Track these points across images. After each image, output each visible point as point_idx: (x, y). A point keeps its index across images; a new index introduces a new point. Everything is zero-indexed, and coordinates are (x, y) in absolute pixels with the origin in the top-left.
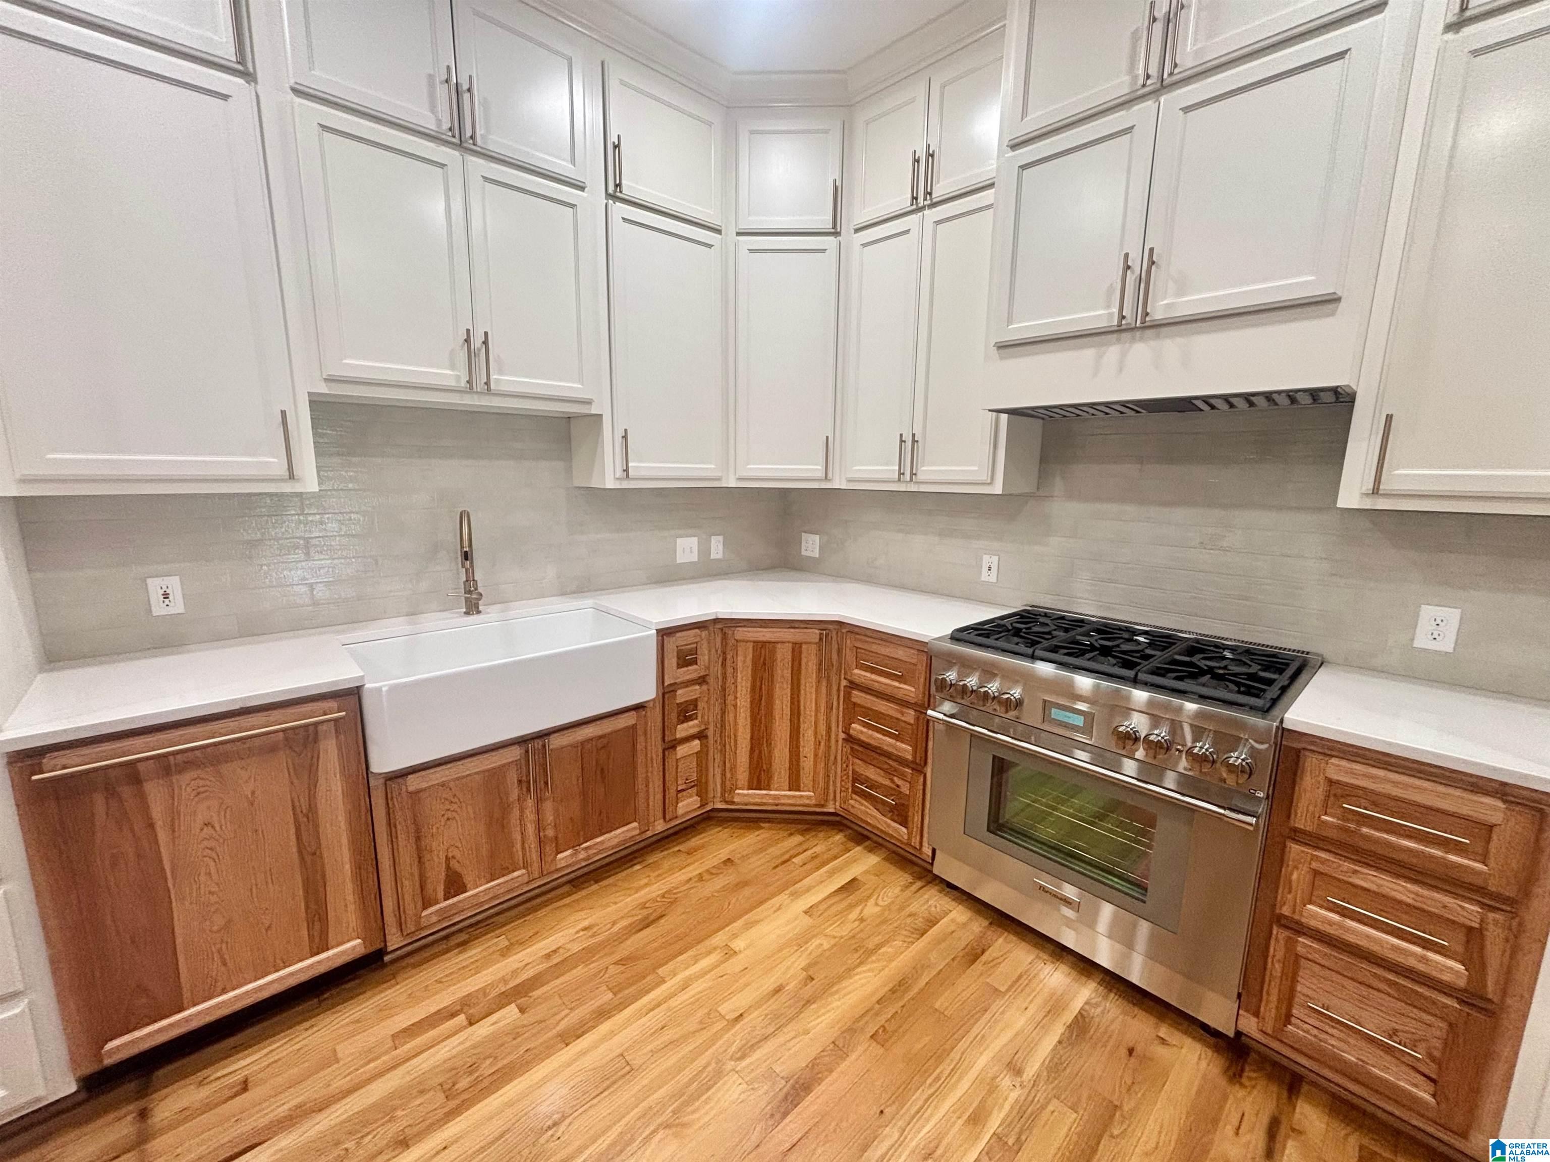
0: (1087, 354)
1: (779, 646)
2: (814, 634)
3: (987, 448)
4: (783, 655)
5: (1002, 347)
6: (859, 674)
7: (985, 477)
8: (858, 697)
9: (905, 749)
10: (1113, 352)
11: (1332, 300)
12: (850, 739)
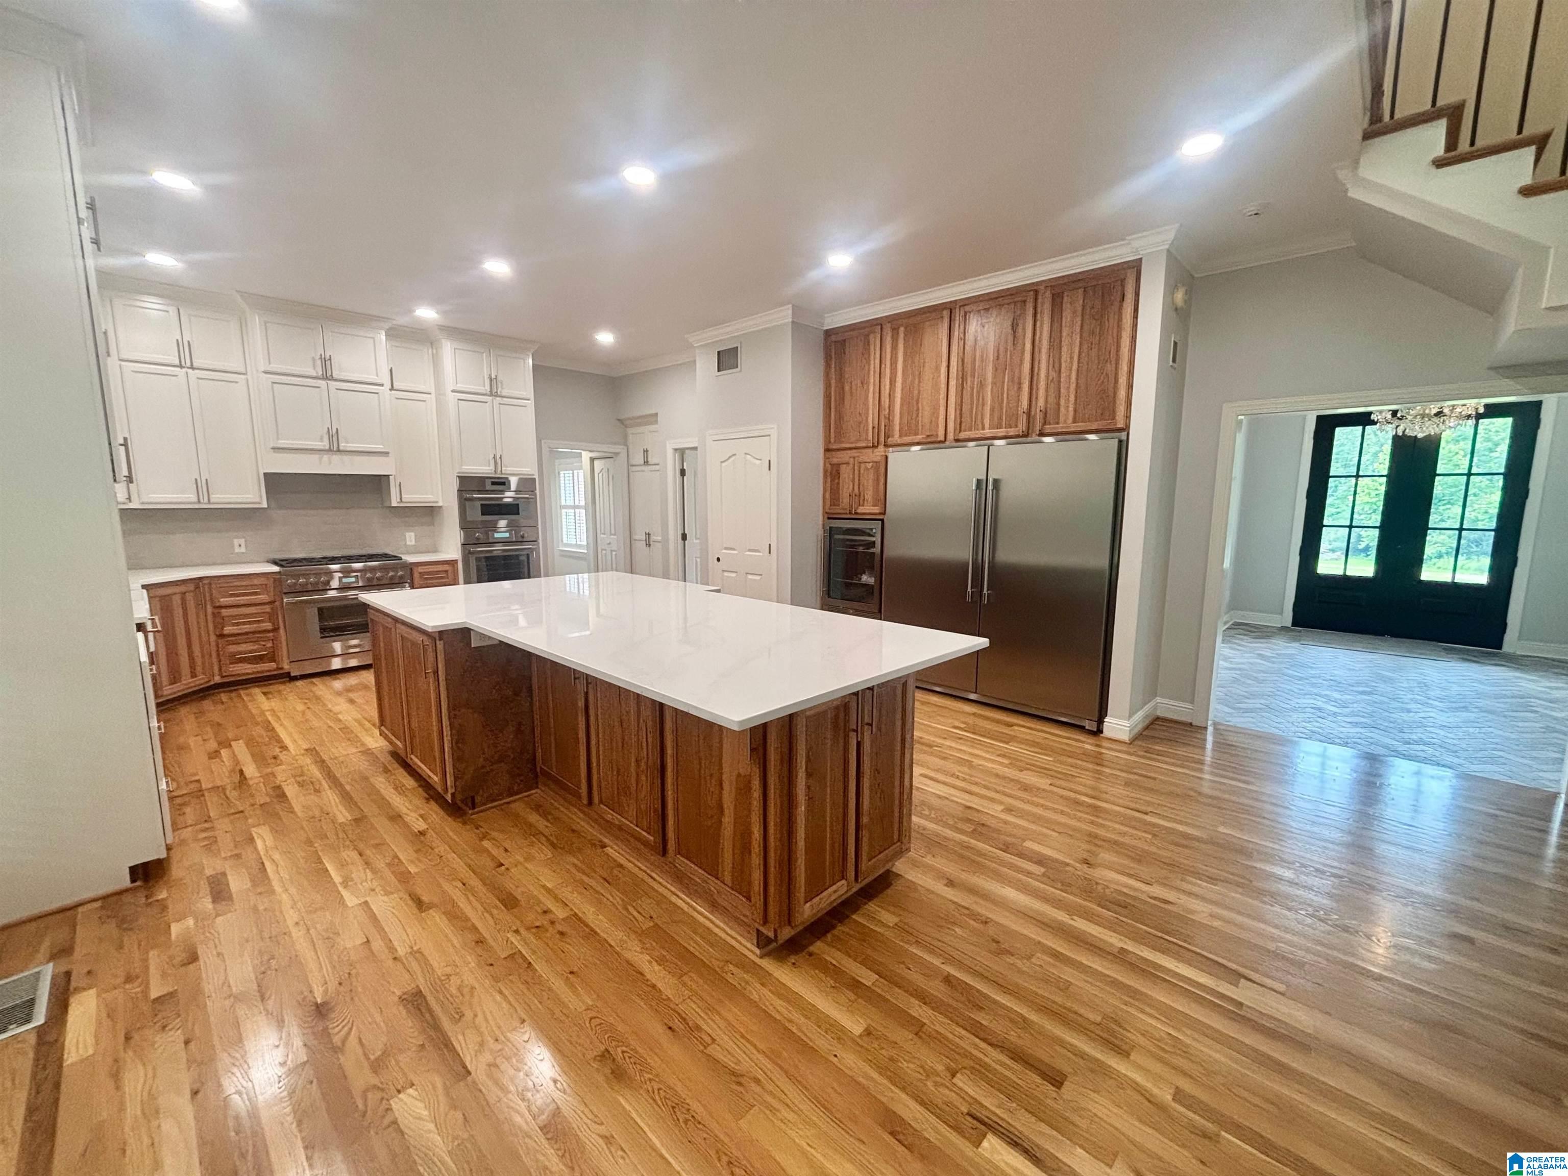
0: (316, 457)
1: (174, 597)
2: (191, 587)
3: (256, 487)
4: (177, 600)
5: (276, 449)
6: (224, 601)
7: (258, 500)
8: (224, 612)
9: (268, 626)
10: (325, 458)
11: (388, 453)
12: (221, 636)
